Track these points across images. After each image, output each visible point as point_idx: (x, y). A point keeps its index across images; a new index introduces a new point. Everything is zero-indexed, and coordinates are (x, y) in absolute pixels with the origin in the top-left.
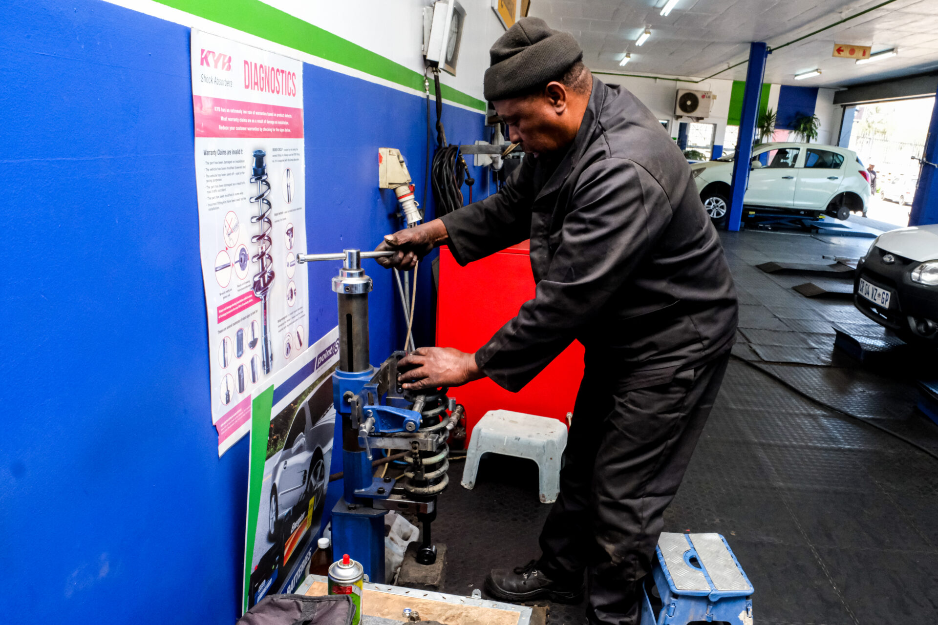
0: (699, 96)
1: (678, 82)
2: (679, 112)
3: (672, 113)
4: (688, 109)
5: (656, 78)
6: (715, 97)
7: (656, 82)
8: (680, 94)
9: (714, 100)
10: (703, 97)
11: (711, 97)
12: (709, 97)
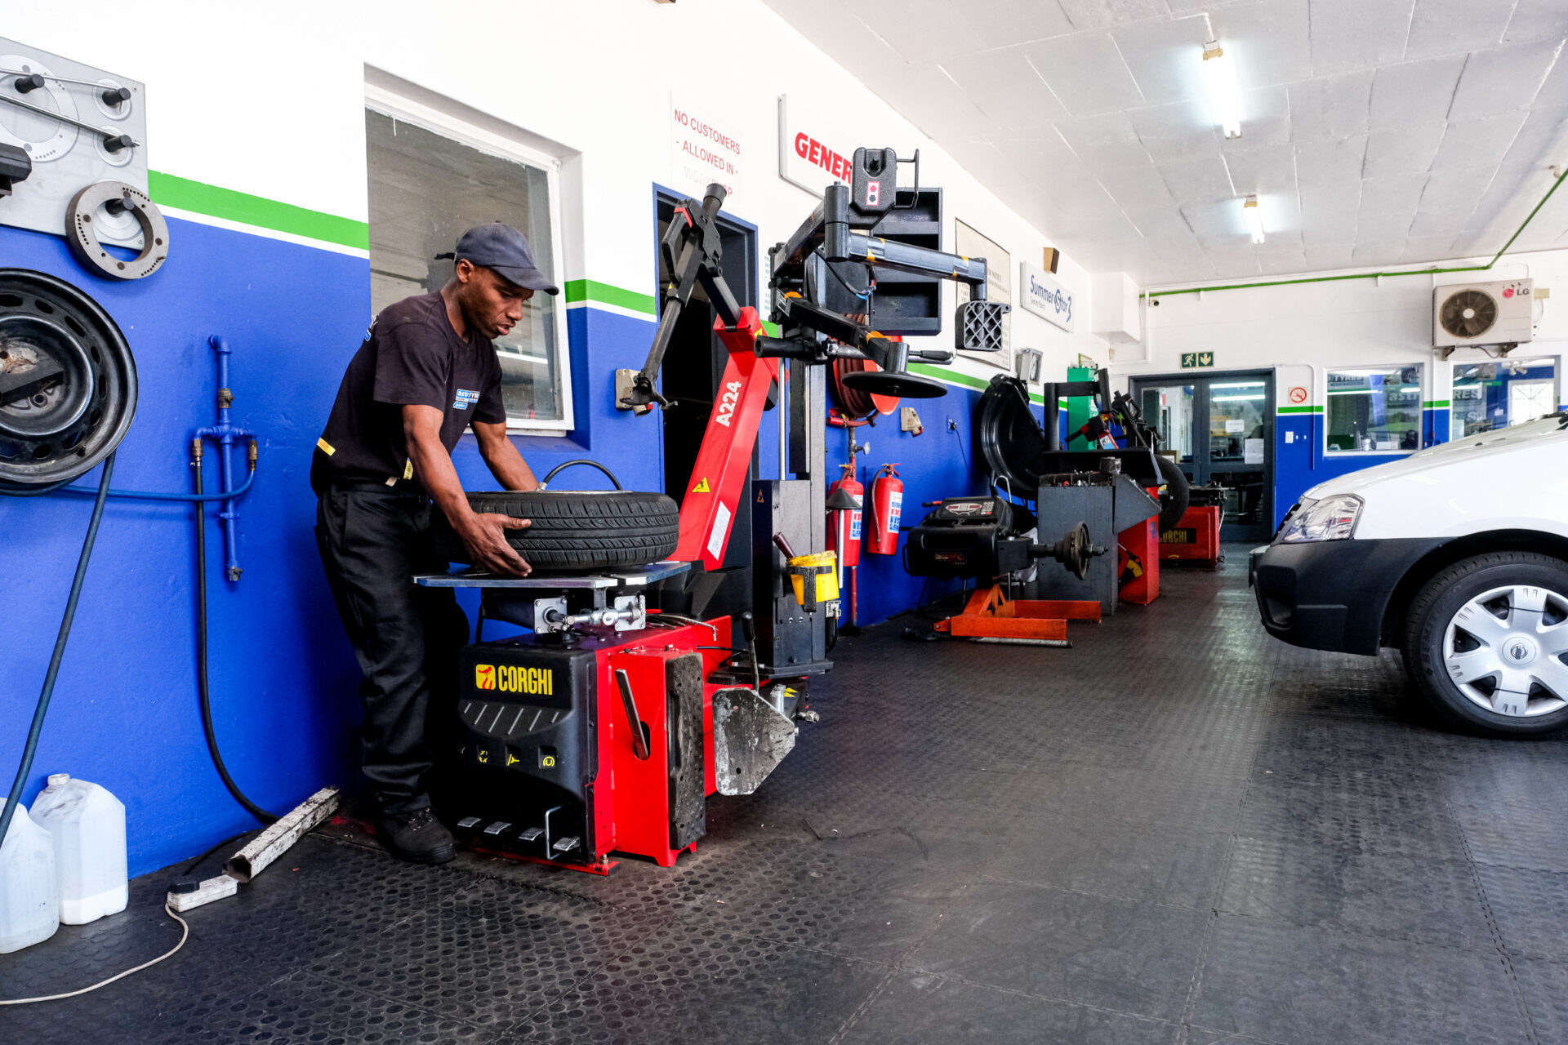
0: (1496, 295)
1: (1435, 275)
2: (1445, 338)
3: (1428, 348)
4: (1469, 328)
5: (1375, 276)
6: (1544, 294)
7: (1377, 285)
8: (1442, 298)
9: (1544, 300)
10: (1508, 293)
11: (1532, 293)
12: (1526, 292)
